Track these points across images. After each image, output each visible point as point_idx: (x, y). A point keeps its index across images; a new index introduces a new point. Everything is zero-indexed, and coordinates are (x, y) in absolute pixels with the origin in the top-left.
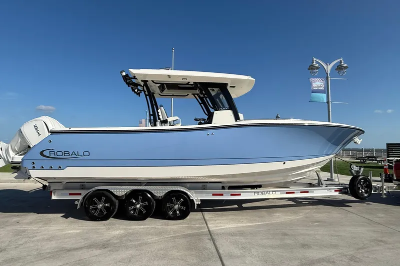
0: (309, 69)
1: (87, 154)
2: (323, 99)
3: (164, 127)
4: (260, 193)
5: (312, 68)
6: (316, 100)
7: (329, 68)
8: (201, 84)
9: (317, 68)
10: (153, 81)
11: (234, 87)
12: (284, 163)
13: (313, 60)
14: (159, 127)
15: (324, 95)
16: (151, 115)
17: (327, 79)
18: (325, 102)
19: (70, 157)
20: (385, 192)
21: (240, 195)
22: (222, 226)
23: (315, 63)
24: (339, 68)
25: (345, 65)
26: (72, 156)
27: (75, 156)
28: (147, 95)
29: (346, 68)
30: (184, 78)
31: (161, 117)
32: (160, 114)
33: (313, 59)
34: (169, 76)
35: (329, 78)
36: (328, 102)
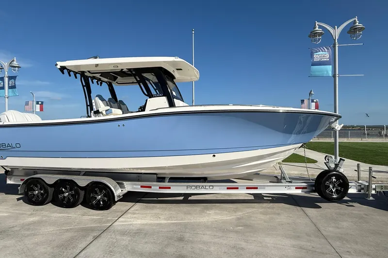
0: (310, 36)
1: (18, 146)
2: (327, 72)
3: (97, 118)
4: (193, 188)
5: (314, 34)
6: (317, 74)
7: (336, 32)
8: (135, 69)
9: (321, 34)
10: (89, 72)
11: (181, 69)
12: (214, 156)
13: (315, 25)
14: (93, 118)
15: (329, 68)
16: (89, 106)
17: (334, 47)
18: (331, 75)
19: (6, 148)
20: (373, 192)
21: (170, 188)
22: (130, 221)
23: (317, 29)
24: (352, 30)
25: (361, 26)
26: (8, 148)
27: (10, 148)
28: (85, 86)
29: (361, 29)
30: (116, 65)
31: (94, 107)
32: (94, 104)
33: (315, 23)
34: (97, 65)
35: (337, 45)
36: (334, 76)
